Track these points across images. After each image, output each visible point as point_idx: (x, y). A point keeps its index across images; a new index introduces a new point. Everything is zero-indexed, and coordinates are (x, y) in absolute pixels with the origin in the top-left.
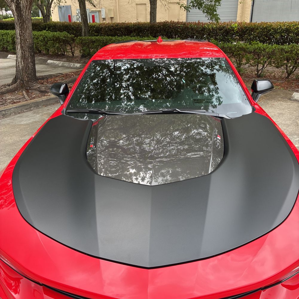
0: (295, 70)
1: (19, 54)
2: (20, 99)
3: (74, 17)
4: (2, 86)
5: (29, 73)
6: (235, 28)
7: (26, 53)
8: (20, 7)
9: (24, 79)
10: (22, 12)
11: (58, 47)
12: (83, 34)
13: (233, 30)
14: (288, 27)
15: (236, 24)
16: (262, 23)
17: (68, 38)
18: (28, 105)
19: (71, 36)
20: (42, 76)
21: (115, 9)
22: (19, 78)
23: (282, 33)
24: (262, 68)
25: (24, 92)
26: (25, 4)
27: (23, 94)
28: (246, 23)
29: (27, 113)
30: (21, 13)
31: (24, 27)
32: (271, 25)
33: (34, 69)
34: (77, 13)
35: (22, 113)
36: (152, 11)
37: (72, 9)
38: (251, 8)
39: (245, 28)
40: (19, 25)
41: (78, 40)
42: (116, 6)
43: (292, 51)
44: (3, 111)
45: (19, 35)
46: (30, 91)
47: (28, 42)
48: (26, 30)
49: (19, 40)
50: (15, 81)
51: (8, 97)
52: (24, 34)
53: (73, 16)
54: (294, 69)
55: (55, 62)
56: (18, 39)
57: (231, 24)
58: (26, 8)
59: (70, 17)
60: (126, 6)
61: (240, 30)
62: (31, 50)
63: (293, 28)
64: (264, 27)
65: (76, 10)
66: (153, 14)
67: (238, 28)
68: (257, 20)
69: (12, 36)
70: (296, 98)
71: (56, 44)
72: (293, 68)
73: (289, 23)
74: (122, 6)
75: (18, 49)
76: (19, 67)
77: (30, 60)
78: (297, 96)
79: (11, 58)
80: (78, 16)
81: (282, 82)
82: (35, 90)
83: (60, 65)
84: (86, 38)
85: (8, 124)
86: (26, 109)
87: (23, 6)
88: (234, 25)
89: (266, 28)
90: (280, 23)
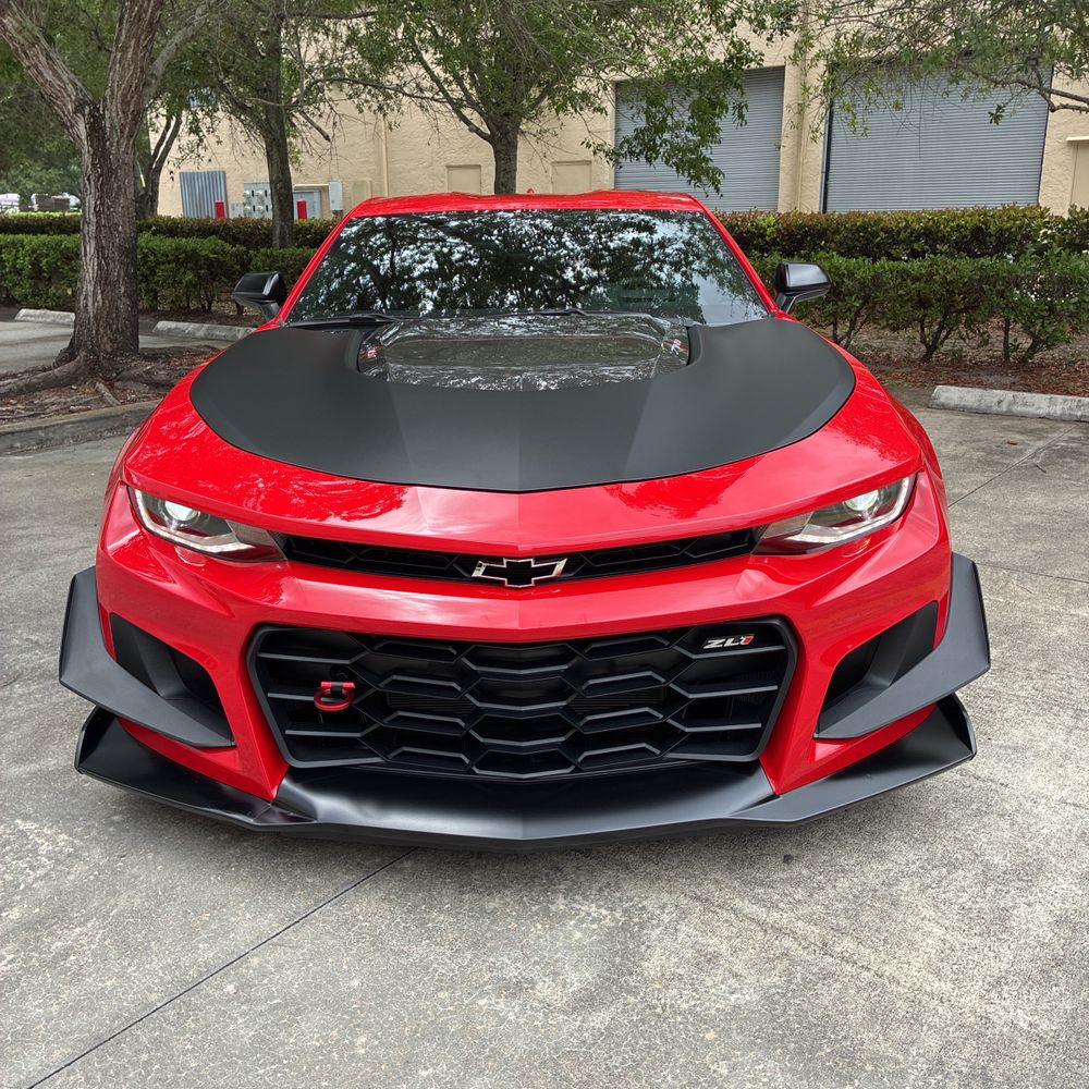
0: (946, 337)
1: (91, 271)
2: (87, 403)
3: (233, 209)
4: (26, 372)
5: (117, 329)
6: (769, 230)
7: (112, 265)
8: (103, 129)
9: (99, 347)
10: (108, 143)
11: (190, 281)
12: (276, 241)
13: (763, 236)
14: (931, 223)
15: (771, 218)
16: (851, 214)
17: (225, 253)
18: (118, 416)
19: (234, 249)
20: (153, 349)
21: (375, 183)
22: (85, 345)
23: (911, 242)
24: (848, 334)
25: (101, 386)
26: (119, 122)
27: (97, 392)
28: (800, 213)
29: (114, 440)
30: (105, 145)
31: (112, 189)
32: (880, 220)
33: (132, 319)
34: (245, 195)
35: (97, 439)
36: (502, 180)
37: (229, 182)
38: (819, 181)
39: (801, 227)
40: (96, 182)
41: (260, 257)
42: (380, 174)
43: (930, 275)
44: (40, 428)
45: (92, 211)
46: (117, 384)
47: (119, 232)
48: (117, 197)
49: (93, 228)
50: (69, 354)
51: (50, 398)
52: (108, 209)
53: (233, 205)
54: (944, 333)
55: (182, 325)
56: (88, 224)
57: (754, 217)
58: (122, 132)
59: (220, 208)
60: (414, 172)
61: (783, 234)
62: (127, 257)
63: (945, 227)
64: (858, 224)
65: (242, 185)
66: (504, 189)
67: (779, 231)
68: (838, 208)
69: (34, 252)
70: (942, 400)
71: (185, 273)
72: (940, 331)
73: (934, 214)
74: (400, 173)
75: (85, 255)
76: (87, 311)
77: (122, 291)
78: (945, 395)
79: (29, 318)
80: (250, 204)
81: (910, 370)
82: (136, 379)
83: (200, 334)
84: (288, 251)
85: (61, 462)
86: (111, 430)
87: (112, 127)
88: (764, 220)
89: (864, 228)
90: (907, 213)
